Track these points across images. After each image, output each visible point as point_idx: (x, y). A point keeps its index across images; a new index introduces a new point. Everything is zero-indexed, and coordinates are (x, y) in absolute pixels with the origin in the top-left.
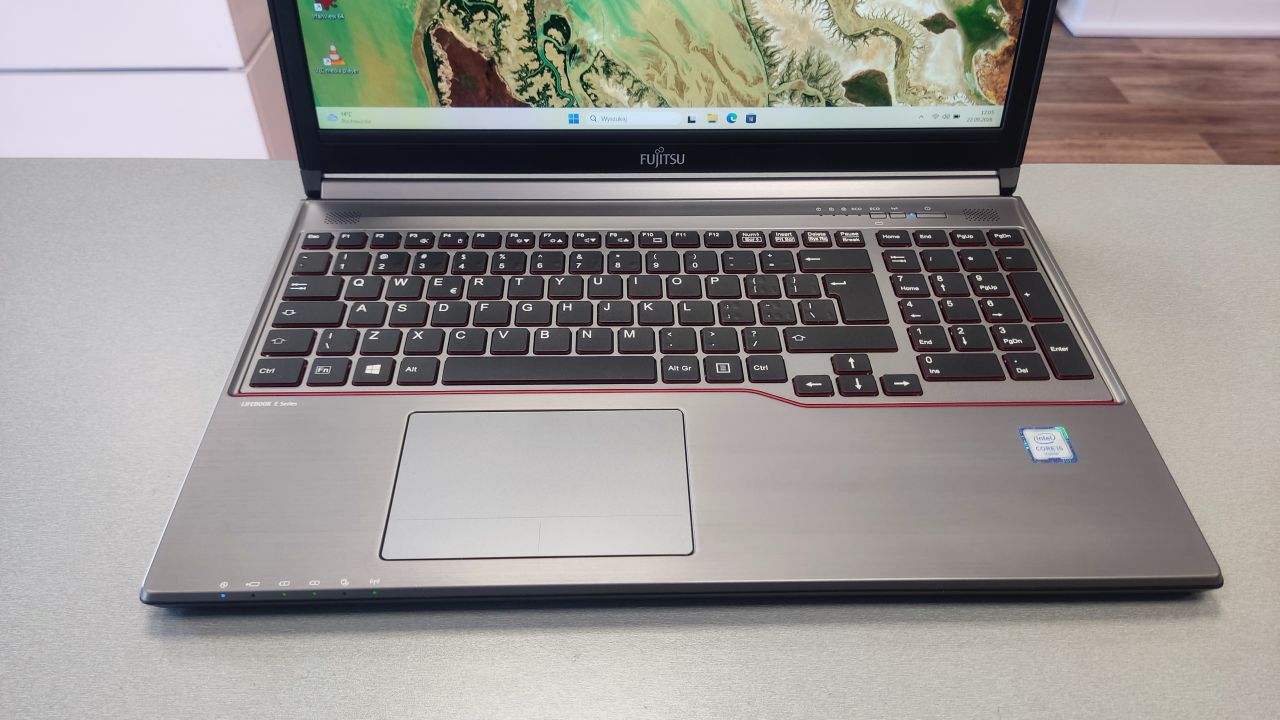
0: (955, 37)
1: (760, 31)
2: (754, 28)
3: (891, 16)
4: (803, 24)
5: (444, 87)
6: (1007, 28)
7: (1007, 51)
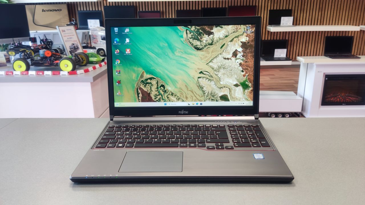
0: (240, 88)
1: (202, 87)
2: (201, 86)
3: (227, 84)
4: (210, 86)
5: (140, 98)
6: (251, 86)
7: (251, 90)
